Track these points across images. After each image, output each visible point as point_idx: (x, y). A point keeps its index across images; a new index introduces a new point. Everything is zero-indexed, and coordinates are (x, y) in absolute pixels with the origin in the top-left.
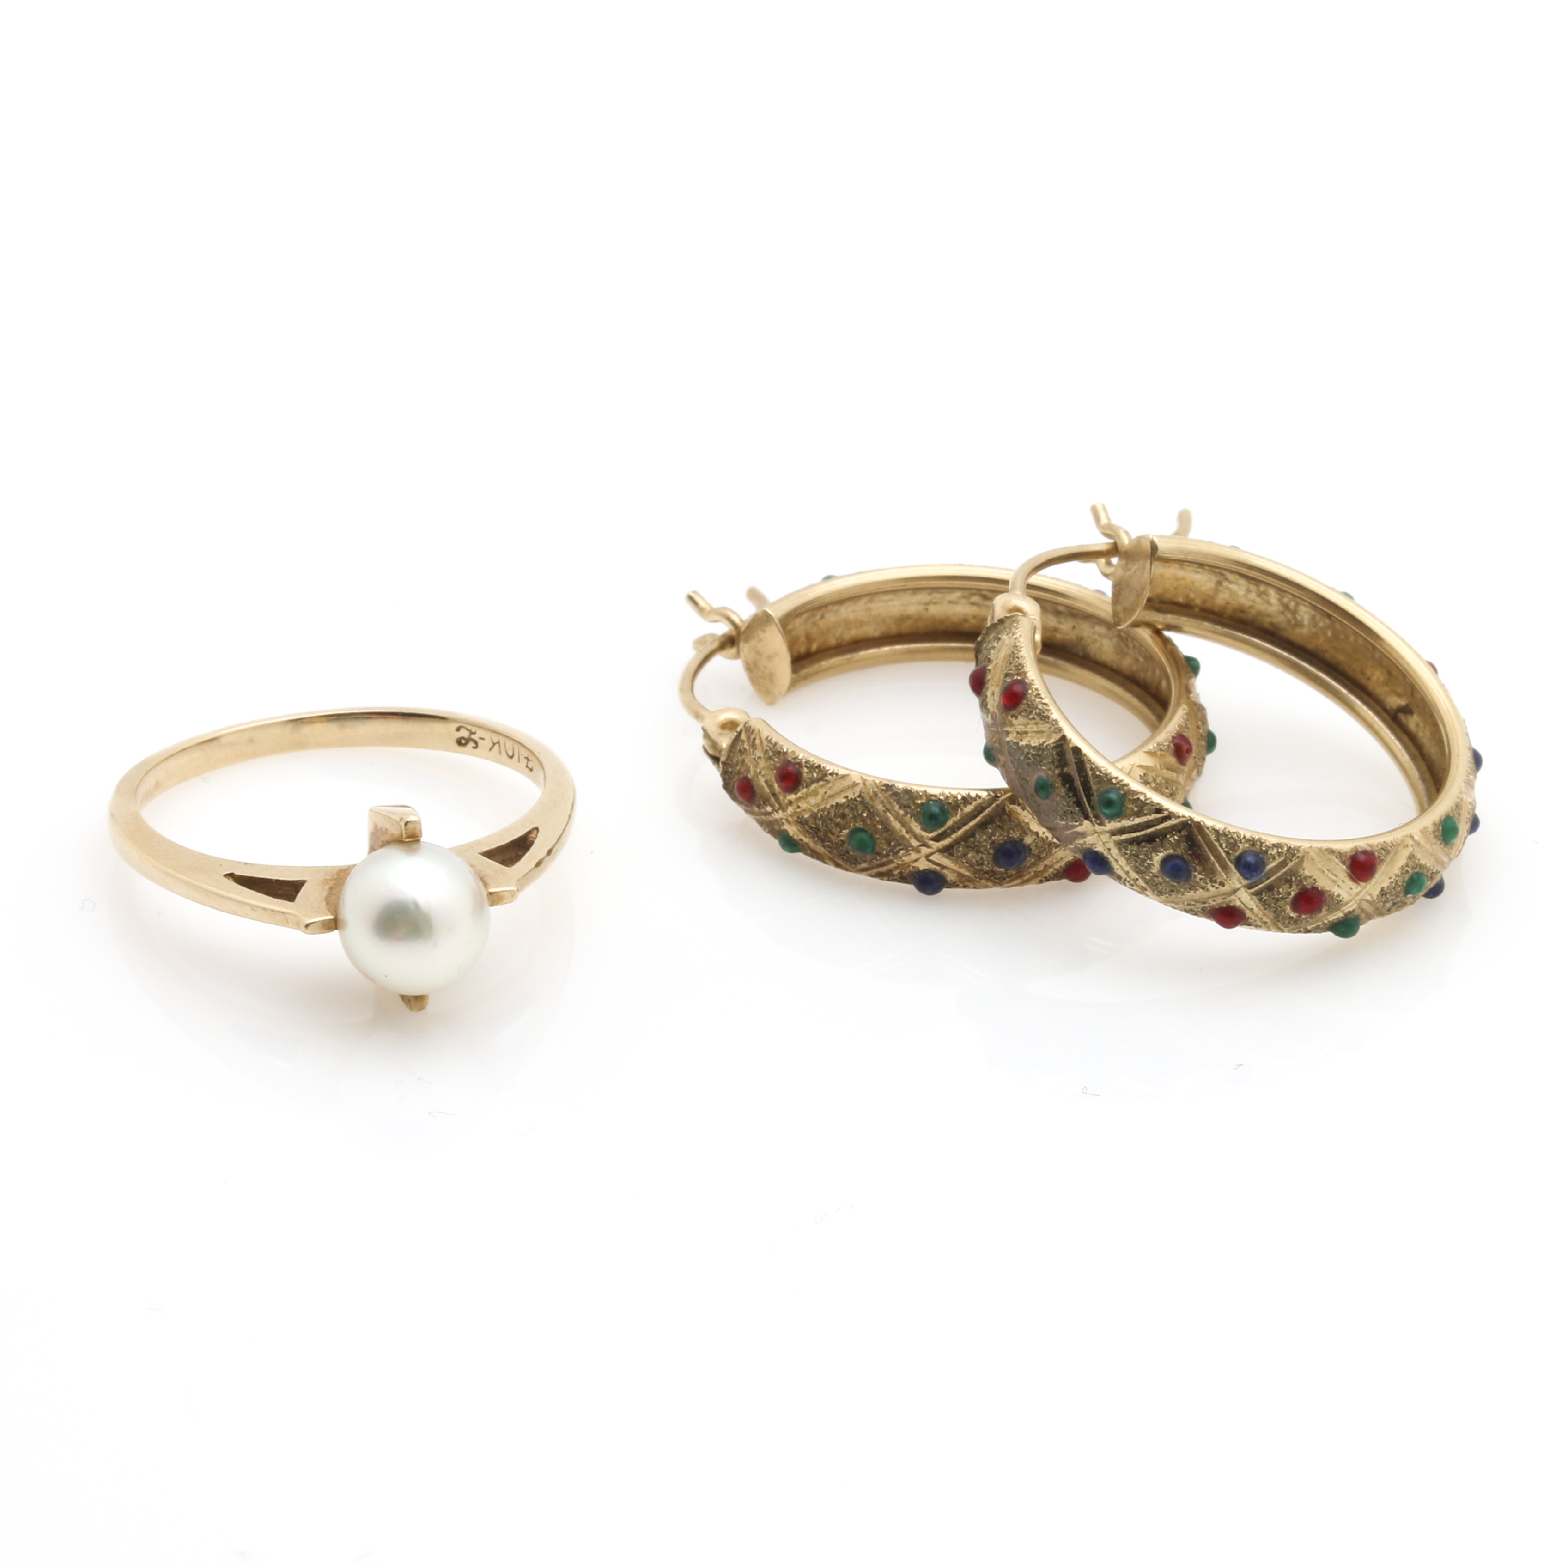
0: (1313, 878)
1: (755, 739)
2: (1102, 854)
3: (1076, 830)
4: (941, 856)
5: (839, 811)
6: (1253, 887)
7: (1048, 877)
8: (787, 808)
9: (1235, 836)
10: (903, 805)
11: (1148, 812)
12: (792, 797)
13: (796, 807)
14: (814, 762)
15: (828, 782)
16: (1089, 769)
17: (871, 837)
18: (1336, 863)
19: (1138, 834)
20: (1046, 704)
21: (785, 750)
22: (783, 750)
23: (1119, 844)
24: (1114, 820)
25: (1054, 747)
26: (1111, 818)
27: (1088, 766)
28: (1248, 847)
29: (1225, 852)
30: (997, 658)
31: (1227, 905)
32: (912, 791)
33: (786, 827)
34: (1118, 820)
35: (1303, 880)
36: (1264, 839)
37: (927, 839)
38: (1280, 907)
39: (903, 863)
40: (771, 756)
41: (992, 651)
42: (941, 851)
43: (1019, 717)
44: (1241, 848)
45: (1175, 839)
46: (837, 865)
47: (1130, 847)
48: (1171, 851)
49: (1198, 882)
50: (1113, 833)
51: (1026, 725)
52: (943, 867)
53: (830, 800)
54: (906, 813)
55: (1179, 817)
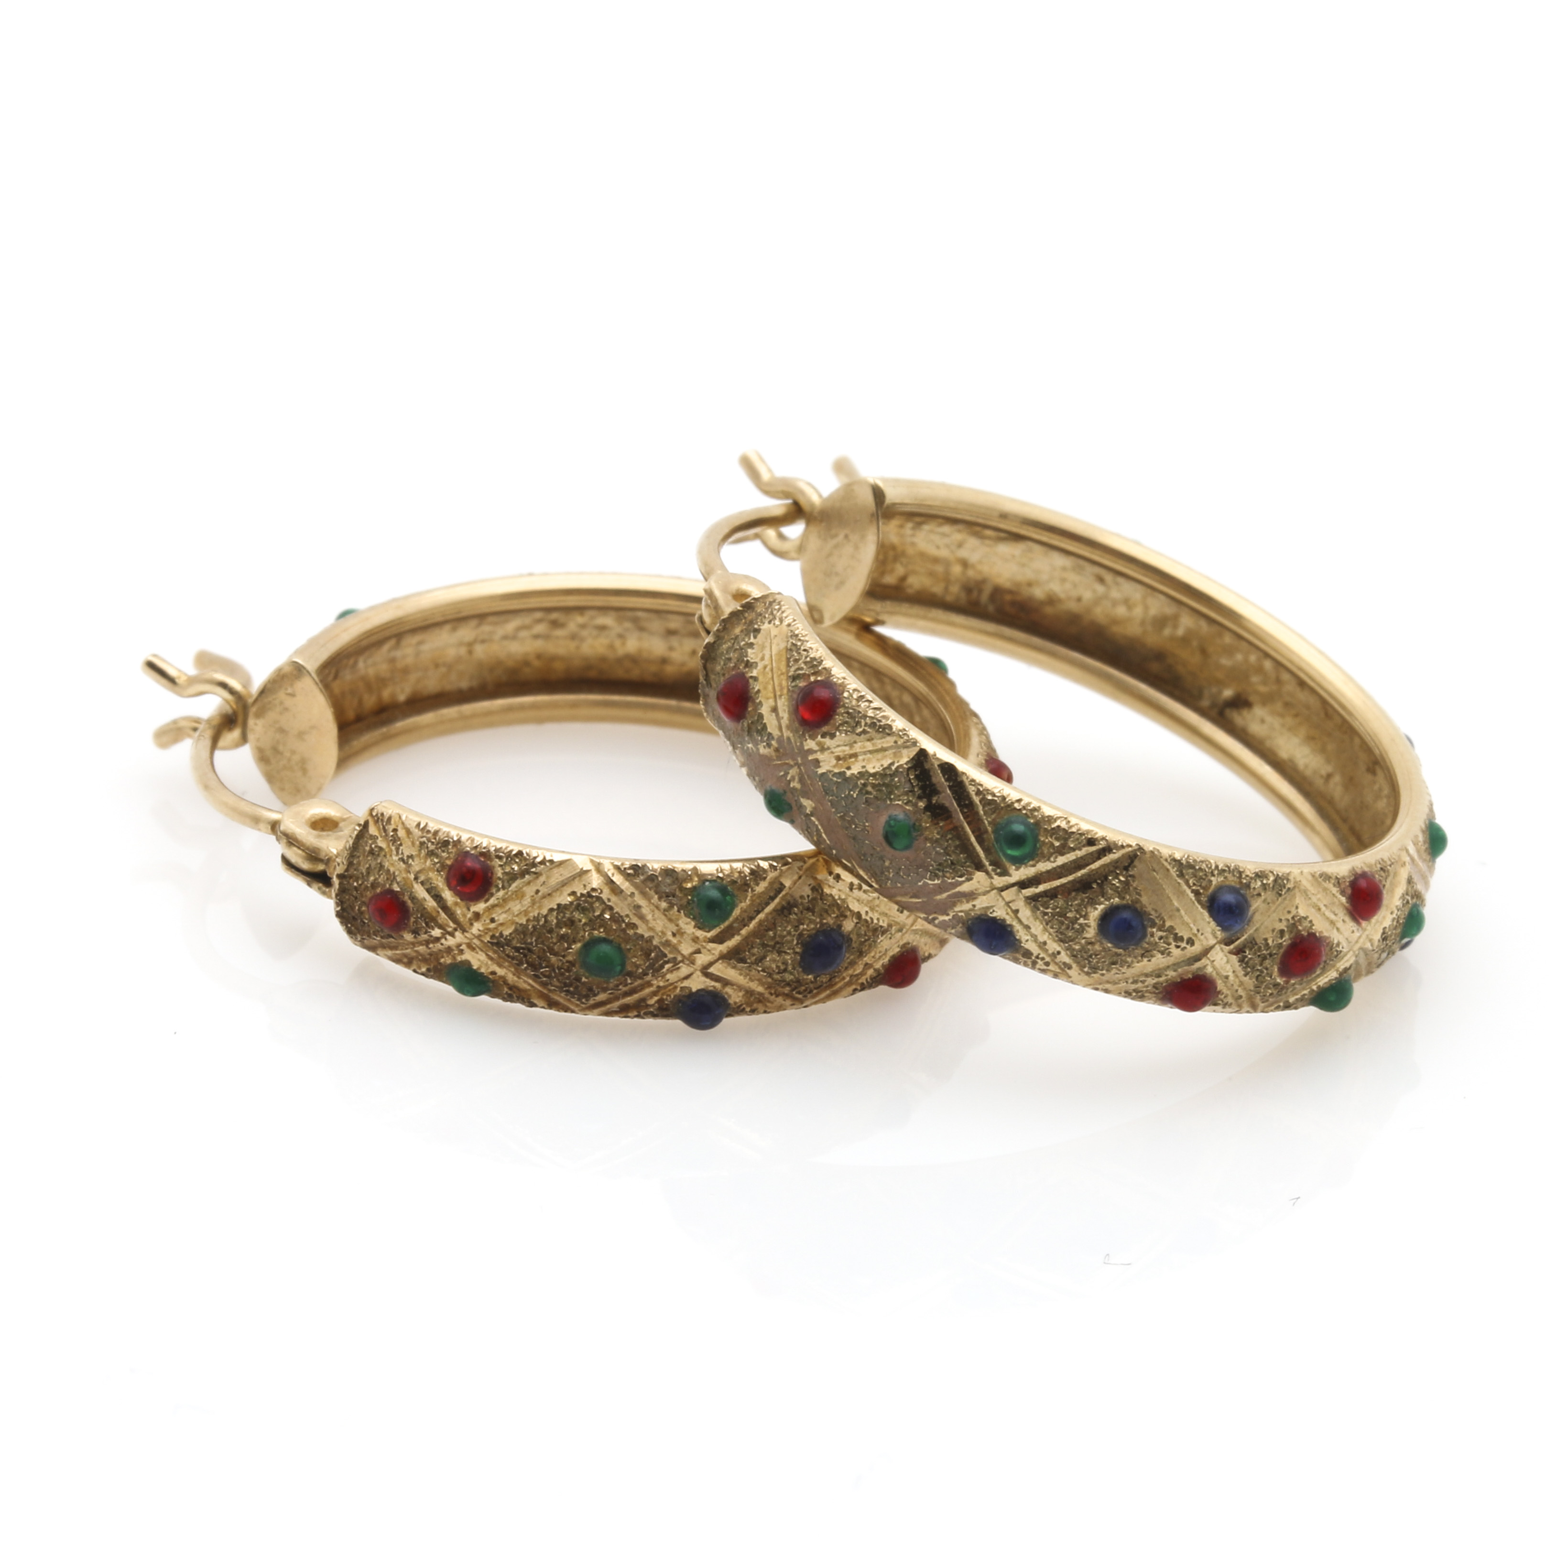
0: (1308, 920)
1: (395, 830)
2: (1004, 920)
3: (958, 889)
4: (725, 965)
5: (564, 917)
6: (1233, 942)
7: (865, 982)
8: (472, 924)
9: (1204, 866)
10: (666, 893)
11: (1075, 845)
12: (480, 907)
13: (488, 921)
14: (509, 849)
15: (538, 875)
16: (973, 793)
17: (619, 948)
18: (1333, 894)
19: (1064, 881)
20: (879, 709)
21: (455, 839)
22: (453, 839)
23: (1033, 900)
24: (1025, 864)
25: (909, 769)
26: (1019, 862)
27: (972, 790)
28: (1222, 881)
29: (1193, 891)
30: (762, 659)
31: (1193, 974)
32: (676, 869)
33: (468, 956)
34: (1031, 863)
35: (1298, 924)
36: (1242, 868)
37: (705, 941)
38: (1267, 969)
39: (667, 983)
40: (432, 851)
41: (750, 651)
42: (723, 957)
43: (838, 733)
44: (1214, 883)
45: (1120, 881)
46: (552, 1004)
47: (1052, 902)
48: (1117, 899)
49: (1156, 943)
50: (1023, 885)
51: (851, 745)
52: (726, 983)
53: (545, 901)
54: (671, 906)
55: (1123, 847)
